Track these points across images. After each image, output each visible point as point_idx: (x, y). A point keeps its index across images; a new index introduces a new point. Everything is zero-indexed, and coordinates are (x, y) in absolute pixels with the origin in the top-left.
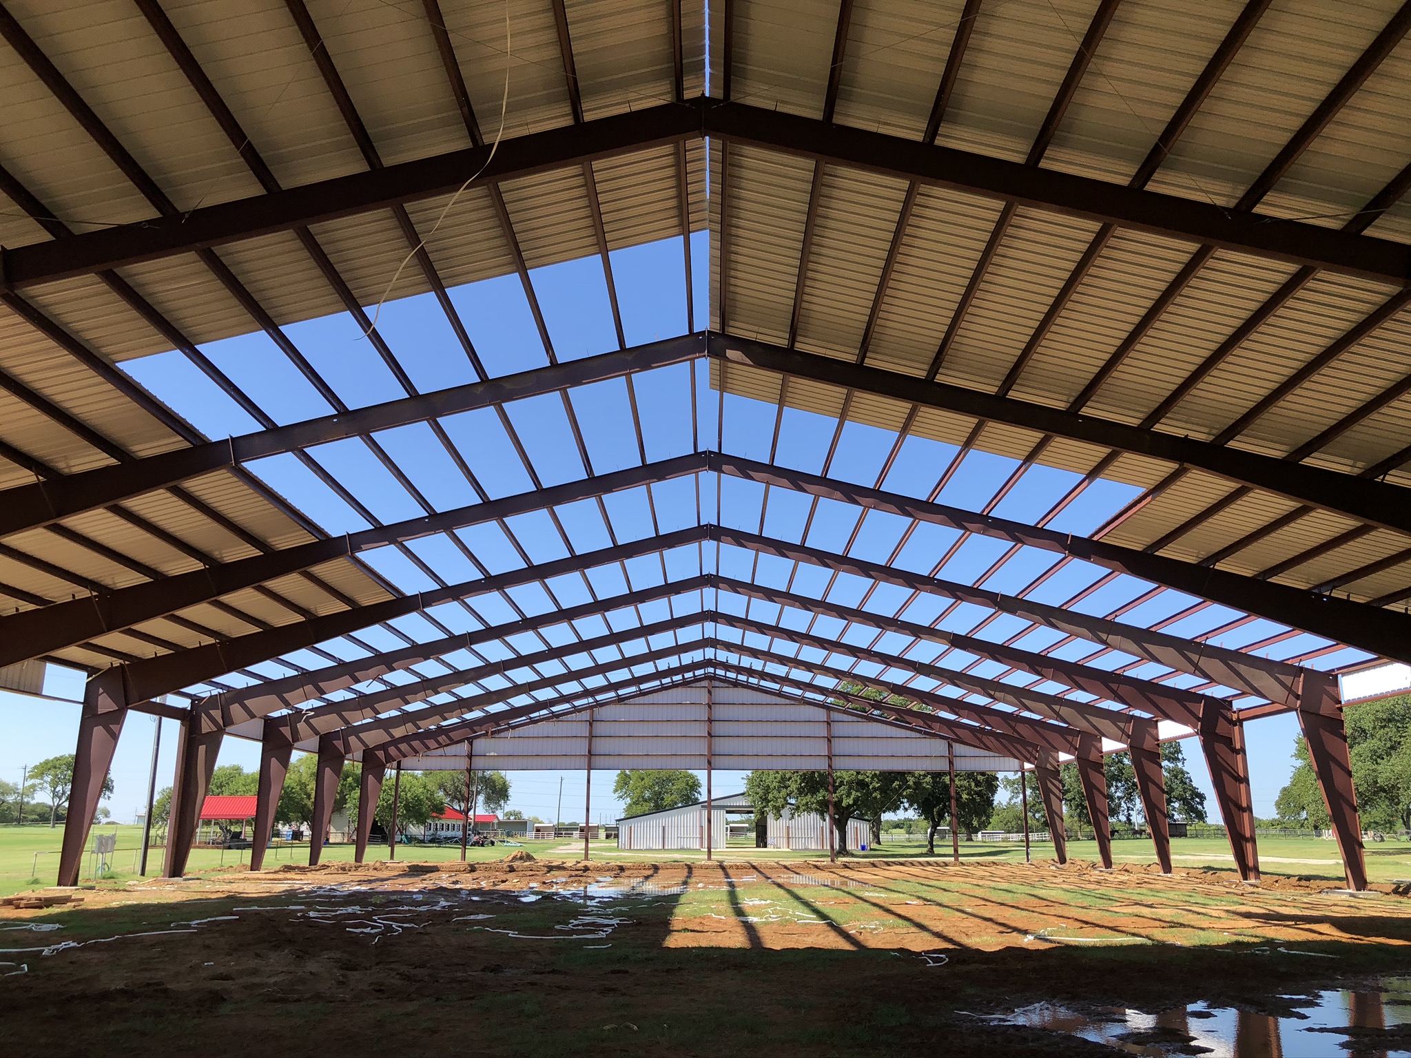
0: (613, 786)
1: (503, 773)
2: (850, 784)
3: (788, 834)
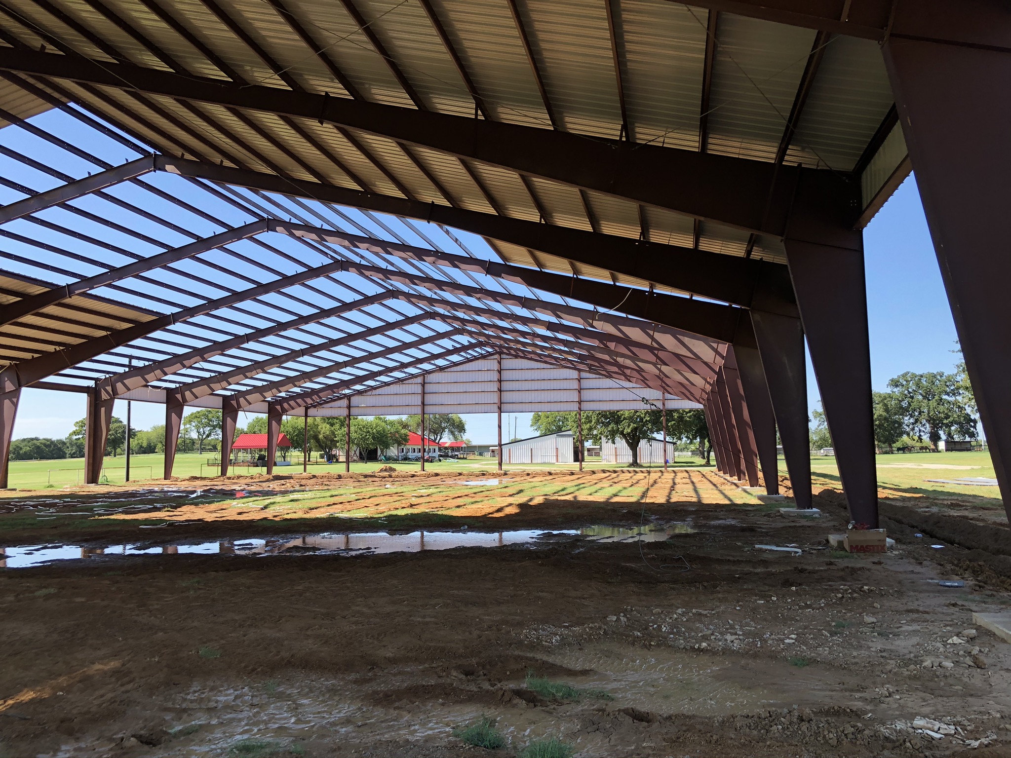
0: (530, 423)
1: (460, 415)
2: (631, 419)
3: (616, 452)
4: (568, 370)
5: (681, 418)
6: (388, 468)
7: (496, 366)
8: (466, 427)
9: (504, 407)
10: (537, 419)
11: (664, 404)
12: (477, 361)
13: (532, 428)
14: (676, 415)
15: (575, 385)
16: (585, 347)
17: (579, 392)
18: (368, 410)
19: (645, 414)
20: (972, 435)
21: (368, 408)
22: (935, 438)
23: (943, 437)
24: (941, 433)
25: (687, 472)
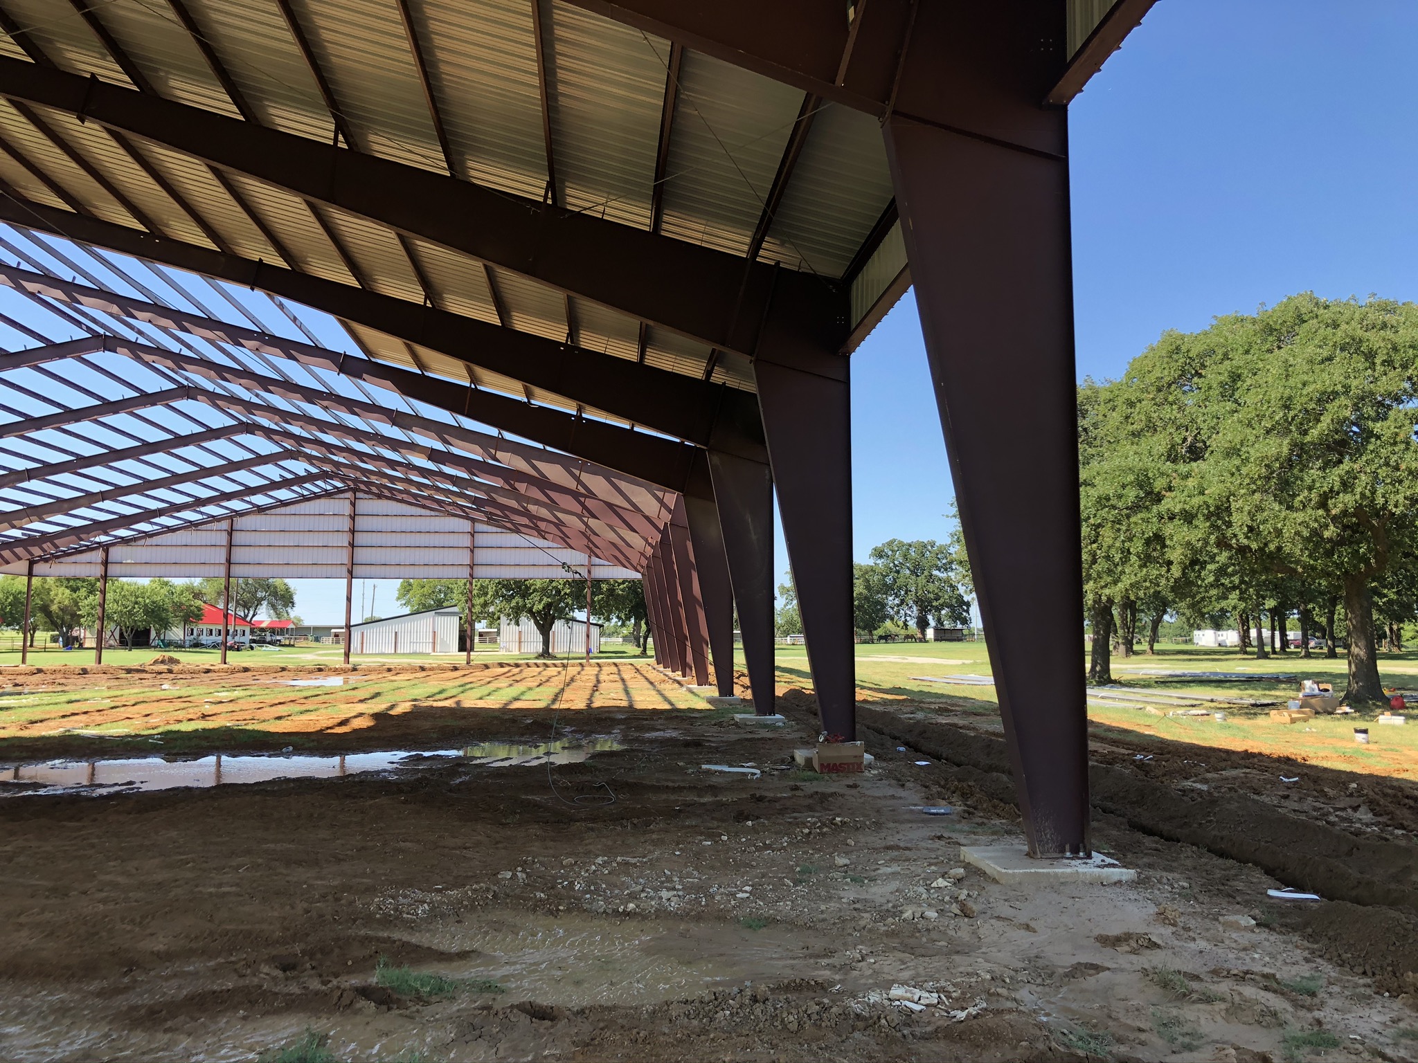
0: (396, 594)
1: (286, 581)
2: (544, 591)
3: (520, 638)
4: (456, 519)
5: (611, 591)
6: (166, 658)
7: (346, 508)
8: (296, 598)
9: (357, 570)
10: (406, 590)
11: (589, 572)
12: (318, 501)
13: (399, 603)
14: (604, 587)
15: (466, 540)
16: (484, 488)
17: (472, 551)
18: (138, 569)
19: (564, 584)
20: (965, 621)
21: (138, 566)
22: (923, 624)
23: (932, 623)
24: (930, 617)
25: (616, 665)
